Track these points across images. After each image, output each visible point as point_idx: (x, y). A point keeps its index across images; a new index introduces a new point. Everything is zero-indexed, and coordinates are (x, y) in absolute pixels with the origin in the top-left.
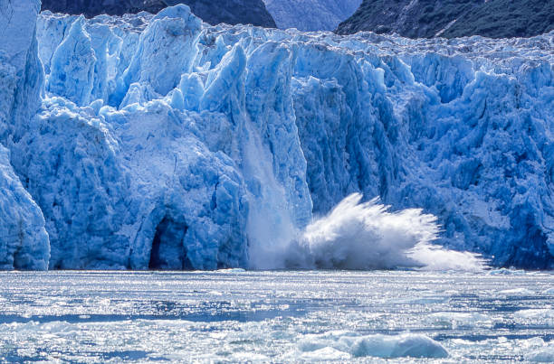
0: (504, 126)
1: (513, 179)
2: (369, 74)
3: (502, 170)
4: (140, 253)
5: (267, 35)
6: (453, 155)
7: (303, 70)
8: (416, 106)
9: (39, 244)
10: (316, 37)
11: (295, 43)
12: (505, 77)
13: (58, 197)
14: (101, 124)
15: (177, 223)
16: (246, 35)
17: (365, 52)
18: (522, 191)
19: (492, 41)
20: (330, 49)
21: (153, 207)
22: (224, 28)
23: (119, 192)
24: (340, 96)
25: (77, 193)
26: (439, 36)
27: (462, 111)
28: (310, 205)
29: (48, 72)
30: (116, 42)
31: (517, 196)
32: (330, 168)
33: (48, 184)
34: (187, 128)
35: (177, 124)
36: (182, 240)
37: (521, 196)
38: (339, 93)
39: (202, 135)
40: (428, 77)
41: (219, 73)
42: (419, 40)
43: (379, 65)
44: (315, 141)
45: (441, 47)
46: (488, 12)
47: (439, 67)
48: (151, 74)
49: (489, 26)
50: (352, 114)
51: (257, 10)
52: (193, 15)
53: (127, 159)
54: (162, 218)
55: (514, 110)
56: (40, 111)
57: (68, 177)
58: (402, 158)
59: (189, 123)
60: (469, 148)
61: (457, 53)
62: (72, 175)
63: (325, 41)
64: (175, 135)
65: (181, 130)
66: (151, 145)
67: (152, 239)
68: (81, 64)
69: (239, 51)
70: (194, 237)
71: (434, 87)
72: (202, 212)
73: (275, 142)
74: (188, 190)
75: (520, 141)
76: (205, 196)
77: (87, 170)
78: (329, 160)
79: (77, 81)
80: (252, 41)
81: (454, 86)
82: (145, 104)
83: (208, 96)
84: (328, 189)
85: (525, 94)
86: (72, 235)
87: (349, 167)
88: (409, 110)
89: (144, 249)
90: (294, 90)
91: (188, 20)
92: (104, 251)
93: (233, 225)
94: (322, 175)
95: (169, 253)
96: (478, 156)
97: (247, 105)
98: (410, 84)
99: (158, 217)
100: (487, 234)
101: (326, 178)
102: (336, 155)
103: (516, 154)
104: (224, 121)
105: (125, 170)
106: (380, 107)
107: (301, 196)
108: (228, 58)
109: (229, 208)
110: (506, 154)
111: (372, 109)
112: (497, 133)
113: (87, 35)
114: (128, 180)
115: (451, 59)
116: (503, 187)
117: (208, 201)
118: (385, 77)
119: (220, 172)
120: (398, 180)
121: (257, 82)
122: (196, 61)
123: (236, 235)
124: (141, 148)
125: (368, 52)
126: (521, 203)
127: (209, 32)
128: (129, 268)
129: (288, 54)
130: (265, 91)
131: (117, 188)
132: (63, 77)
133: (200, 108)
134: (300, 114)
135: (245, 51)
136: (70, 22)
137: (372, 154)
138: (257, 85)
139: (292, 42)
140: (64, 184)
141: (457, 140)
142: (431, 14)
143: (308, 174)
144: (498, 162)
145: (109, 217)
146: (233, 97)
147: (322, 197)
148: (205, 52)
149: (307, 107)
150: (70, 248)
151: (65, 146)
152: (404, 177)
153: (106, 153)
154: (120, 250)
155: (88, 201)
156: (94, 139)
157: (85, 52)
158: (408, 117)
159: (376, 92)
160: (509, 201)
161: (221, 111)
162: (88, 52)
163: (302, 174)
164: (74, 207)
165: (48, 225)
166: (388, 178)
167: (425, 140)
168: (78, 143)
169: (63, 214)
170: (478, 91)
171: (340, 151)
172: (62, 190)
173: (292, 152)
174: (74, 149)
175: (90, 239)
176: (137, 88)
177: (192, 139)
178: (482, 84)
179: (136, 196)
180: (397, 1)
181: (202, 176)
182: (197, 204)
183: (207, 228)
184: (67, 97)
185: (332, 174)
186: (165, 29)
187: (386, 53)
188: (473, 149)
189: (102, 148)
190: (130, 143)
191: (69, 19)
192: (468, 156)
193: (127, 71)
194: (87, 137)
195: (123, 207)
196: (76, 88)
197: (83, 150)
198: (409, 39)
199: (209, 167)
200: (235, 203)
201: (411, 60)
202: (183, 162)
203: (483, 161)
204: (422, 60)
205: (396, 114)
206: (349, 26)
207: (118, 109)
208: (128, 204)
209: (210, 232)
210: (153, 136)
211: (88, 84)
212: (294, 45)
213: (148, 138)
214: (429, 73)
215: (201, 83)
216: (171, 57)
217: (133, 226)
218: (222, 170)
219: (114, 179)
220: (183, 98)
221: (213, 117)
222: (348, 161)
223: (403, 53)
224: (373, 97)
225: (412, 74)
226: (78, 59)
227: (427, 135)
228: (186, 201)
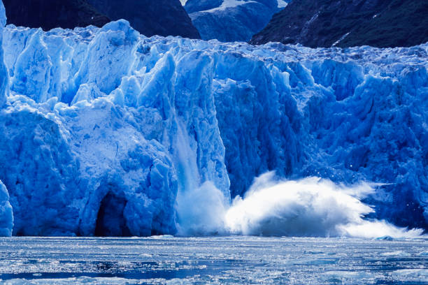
0: (389, 119)
1: (396, 163)
2: (277, 77)
3: (386, 155)
4: (88, 222)
5: (193, 44)
6: (346, 143)
7: (222, 74)
8: (316, 103)
9: (5, 215)
10: (233, 47)
11: (216, 51)
12: (389, 79)
13: (20, 176)
14: (56, 117)
15: (118, 198)
16: (176, 45)
17: (274, 59)
18: (403, 172)
19: (378, 50)
20: (244, 56)
21: (98, 185)
22: (157, 39)
23: (70, 173)
24: (253, 95)
25: (36, 173)
26: (335, 46)
27: (353, 107)
28: (228, 184)
29: (12, 75)
30: (68, 50)
31: (399, 176)
32: (244, 154)
33: (12, 166)
34: (126, 120)
35: (118, 118)
36: (122, 212)
37: (402, 176)
38: (253, 92)
39: (139, 127)
40: (326, 80)
41: (153, 76)
42: (319, 49)
43: (285, 70)
44: (232, 131)
45: (337, 55)
46: (375, 26)
47: (335, 72)
48: (97, 76)
49: (376, 37)
50: (262, 109)
51: (185, 24)
52: (132, 28)
53: (77, 145)
54: (106, 194)
55: (397, 106)
56: (5, 106)
57: (28, 161)
58: (304, 145)
59: (128, 117)
60: (359, 137)
61: (350, 59)
62: (32, 158)
63: (241, 50)
64: (117, 126)
65: (121, 122)
66: (96, 134)
67: (97, 211)
68: (39, 68)
69: (170, 58)
70: (132, 209)
71: (330, 87)
72: (138, 188)
73: (199, 132)
74: (127, 171)
75: (401, 132)
76: (141, 176)
77: (44, 155)
78: (244, 147)
79: (36, 82)
80: (180, 50)
81: (347, 86)
82: (93, 101)
83: (144, 95)
84: (243, 170)
85: (405, 93)
86: (32, 208)
87: (260, 153)
88: (310, 105)
89: (91, 219)
90: (215, 89)
91: (128, 33)
92: (58, 220)
93: (164, 200)
94: (237, 159)
95: (113, 223)
96: (367, 144)
97: (176, 102)
98: (311, 85)
99: (102, 193)
101: (241, 161)
102: (249, 142)
103: (398, 142)
104: (157, 116)
105: (75, 154)
106: (286, 104)
107: (220, 176)
108: (161, 64)
109: (161, 186)
110: (390, 142)
111: (279, 106)
112: (383, 125)
113: (44, 45)
114: (78, 162)
115: (345, 65)
116: (386, 169)
117: (144, 180)
118: (290, 79)
119: (154, 157)
120: (301, 163)
121: (184, 83)
122: (135, 66)
123: (166, 207)
124: (89, 137)
125: (276, 59)
126: (402, 182)
127: (145, 43)
128: (79, 234)
129: (210, 61)
130: (191, 91)
131: (69, 169)
132: (24, 79)
133: (137, 104)
134: (220, 110)
135: (175, 57)
136: (31, 34)
137: (279, 142)
138: (185, 86)
139: (213, 51)
140: (25, 165)
141: (349, 130)
142: (328, 28)
143: (226, 158)
144: (383, 149)
145: (62, 193)
146: (165, 95)
147: (238, 177)
148: (142, 59)
149: (226, 103)
150: (30, 218)
151: (26, 135)
152: (306, 161)
153: (60, 141)
154: (71, 220)
155: (45, 180)
156: (50, 130)
157: (43, 58)
158: (308, 112)
159: (282, 91)
160: (393, 180)
161: (155, 107)
162: (45, 58)
163: (222, 158)
164: (34, 184)
165: (12, 199)
166: (293, 161)
167: (324, 131)
168: (37, 133)
169: (24, 190)
170: (366, 91)
171: (252, 139)
172: (23, 171)
173: (214, 140)
174: (33, 137)
175: (46, 210)
176: (85, 88)
177: (131, 130)
178: (370, 85)
179: (84, 175)
180: (301, 17)
181: (139, 160)
182: (134, 183)
183: (143, 202)
184: (28, 96)
185: (246, 158)
186: (109, 40)
187: (291, 60)
188: (363, 138)
189: (57, 137)
190: (80, 133)
191: (29, 32)
192: (358, 144)
193: (77, 74)
194: (44, 128)
195: (74, 185)
196: (35, 88)
197: (41, 139)
198: (310, 49)
199: (145, 153)
200: (166, 182)
201: (312, 65)
202: (123, 148)
203: (371, 148)
204: (320, 66)
205: (299, 109)
206: (261, 37)
207: (69, 105)
208: (78, 183)
209: (145, 205)
210: (99, 127)
211: (45, 84)
212: (215, 53)
213: (94, 129)
214: (326, 76)
215: (138, 84)
216: (113, 63)
217: (82, 200)
218: (155, 155)
219: (66, 162)
220: (123, 96)
221: (148, 112)
222: (259, 147)
223: (305, 59)
224: (280, 95)
225: (312, 77)
226: (37, 65)
227: (324, 127)
228: (126, 180)
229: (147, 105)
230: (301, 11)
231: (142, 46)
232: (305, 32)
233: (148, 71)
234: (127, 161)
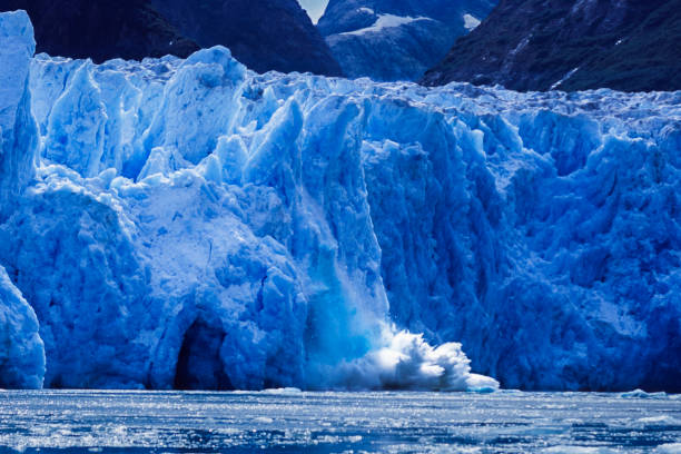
0: (640, 206)
1: (651, 275)
2: (465, 137)
3: (637, 262)
4: (163, 367)
5: (331, 85)
6: (573, 243)
7: (378, 133)
8: (525, 179)
9: (31, 355)
10: (395, 89)
11: (367, 96)
12: (642, 142)
13: (56, 294)
14: (113, 200)
15: (213, 329)
16: (303, 86)
17: (458, 109)
18: (663, 289)
19: (624, 96)
20: (412, 104)
21: (179, 307)
22: (274, 77)
23: (136, 288)
24: (426, 166)
25: (81, 289)
26: (555, 89)
27: (584, 186)
28: (385, 307)
29: (44, 133)
30: (133, 94)
31: (656, 296)
32: (412, 259)
33: (44, 278)
34: (225, 205)
35: (213, 202)
36: (218, 351)
37: (661, 297)
38: (425, 162)
39: (245, 216)
40: (541, 142)
41: (268, 134)
42: (530, 94)
43: (477, 126)
44: (392, 223)
45: (560, 103)
46: (620, 58)
47: (555, 129)
48: (178, 135)
49: (621, 76)
50: (441, 188)
51: (318, 54)
52: (234, 60)
53: (146, 245)
54: (192, 321)
55: (653, 185)
56: (33, 183)
57: (69, 269)
58: (506, 245)
59: (227, 199)
60: (593, 234)
61: (579, 111)
62: (75, 266)
63: (406, 94)
64: (210, 215)
65: (217, 208)
66: (178, 227)
67: (179, 349)
68: (87, 123)
69: (294, 107)
70: (233, 347)
71: (548, 154)
72: (244, 313)
73: (341, 225)
74: (226, 286)
75: (661, 226)
76: (249, 294)
77: (94, 259)
78: (411, 248)
79: (82, 144)
80: (311, 94)
81: (574, 153)
82: (171, 175)
83: (253, 166)
84: (410, 285)
85: (667, 165)
86: (75, 343)
87: (437, 257)
88: (516, 183)
89: (168, 363)
90: (366, 157)
91: (228, 67)
92: (116, 364)
93: (284, 332)
94: (401, 267)
95: (204, 368)
96: (607, 243)
97: (305, 175)
98: (518, 151)
99: (187, 321)
100: (617, 346)
101: (407, 270)
102: (420, 243)
103: (656, 241)
104: (274, 199)
105: (144, 259)
106: (478, 179)
107: (373, 295)
108: (280, 116)
109: (279, 310)
110: (642, 242)
111: (467, 183)
112: (631, 214)
113: (95, 85)
114: (148, 271)
115: (572, 119)
116: (637, 285)
117: (252, 300)
118: (485, 141)
119: (269, 264)
120: (501, 275)
121: (316, 146)
122: (238, 120)
123: (288, 343)
124: (166, 232)
125: (463, 109)
126: (662, 304)
127: (254, 83)
128: (149, 386)
129: (358, 112)
130: (327, 159)
131: (134, 282)
132: (63, 140)
133: (243, 180)
134: (373, 189)
135: (302, 107)
136: (73, 68)
137: (466, 240)
138: (318, 151)
139: (363, 96)
140: (64, 276)
141: (578, 223)
142: (546, 60)
143: (383, 265)
144: (632, 252)
145: (123, 321)
146: (287, 166)
147: (401, 296)
148: (250, 108)
149: (383, 179)
150: (72, 361)
151: (66, 228)
152: (509, 271)
153: (119, 238)
154: (137, 363)
155: (95, 300)
156: (104, 220)
157: (93, 107)
158: (513, 194)
159: (472, 160)
160: (648, 302)
161: (270, 185)
162: (96, 107)
163: (375, 266)
164: (78, 307)
165: (43, 330)
166: (488, 272)
167: (537, 223)
168: (83, 225)
169: (62, 315)
170: (605, 160)
171: (425, 237)
172: (61, 286)
173: (363, 237)
174: (77, 231)
175: (97, 349)
176: (160, 154)
177: (232, 221)
178: (611, 151)
179: (157, 293)
180: (502, 43)
181: (245, 268)
182: (237, 305)
183: (250, 336)
184: (69, 166)
185: (414, 265)
186: (197, 78)
187: (486, 111)
188: (600, 236)
189: (114, 231)
190: (151, 225)
191: (71, 65)
192: (593, 244)
193: (147, 131)
194: (94, 217)
195: (141, 308)
196: (81, 153)
197: (90, 234)
198: (516, 93)
199: (254, 257)
200: (287, 303)
201: (519, 120)
202: (220, 250)
203: (612, 251)
204: (532, 121)
205: (498, 189)
206: (438, 76)
207: (135, 182)
208: (148, 304)
209: (254, 341)
210: (181, 216)
211: (97, 148)
212: (366, 100)
213: (174, 219)
214: (542, 136)
215: (244, 148)
216: (205, 114)
217: (154, 333)
218: (271, 261)
219: (129, 271)
220: (220, 167)
221: (260, 192)
222: (435, 250)
223: (509, 110)
224: (468, 168)
225: (520, 138)
226: (83, 117)
227: (538, 216)
228: (223, 300)
229: (258, 182)
230: (501, 34)
231: (249, 88)
232: (507, 67)
233: (259, 127)
234: (225, 270)
